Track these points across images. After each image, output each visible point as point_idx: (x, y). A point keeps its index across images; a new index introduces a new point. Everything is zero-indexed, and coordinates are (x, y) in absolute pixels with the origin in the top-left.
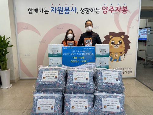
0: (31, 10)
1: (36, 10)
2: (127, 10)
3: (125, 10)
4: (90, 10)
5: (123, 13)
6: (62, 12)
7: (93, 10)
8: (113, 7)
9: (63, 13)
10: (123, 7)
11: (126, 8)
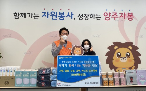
0: (17, 14)
1: (24, 15)
2: (133, 17)
5: (128, 19)
7: (93, 16)
8: (116, 13)
9: (57, 19)
10: (128, 14)
11: (131, 15)
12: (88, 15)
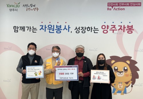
0: (17, 28)
1: (23, 28)
2: (133, 30)
3: (130, 29)
4: (86, 29)
5: (128, 32)
6: (53, 31)
7: (90, 29)
8: (115, 26)
9: (54, 33)
10: (128, 26)
11: (131, 27)
12: (85, 28)
